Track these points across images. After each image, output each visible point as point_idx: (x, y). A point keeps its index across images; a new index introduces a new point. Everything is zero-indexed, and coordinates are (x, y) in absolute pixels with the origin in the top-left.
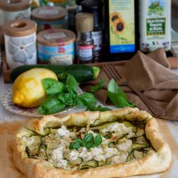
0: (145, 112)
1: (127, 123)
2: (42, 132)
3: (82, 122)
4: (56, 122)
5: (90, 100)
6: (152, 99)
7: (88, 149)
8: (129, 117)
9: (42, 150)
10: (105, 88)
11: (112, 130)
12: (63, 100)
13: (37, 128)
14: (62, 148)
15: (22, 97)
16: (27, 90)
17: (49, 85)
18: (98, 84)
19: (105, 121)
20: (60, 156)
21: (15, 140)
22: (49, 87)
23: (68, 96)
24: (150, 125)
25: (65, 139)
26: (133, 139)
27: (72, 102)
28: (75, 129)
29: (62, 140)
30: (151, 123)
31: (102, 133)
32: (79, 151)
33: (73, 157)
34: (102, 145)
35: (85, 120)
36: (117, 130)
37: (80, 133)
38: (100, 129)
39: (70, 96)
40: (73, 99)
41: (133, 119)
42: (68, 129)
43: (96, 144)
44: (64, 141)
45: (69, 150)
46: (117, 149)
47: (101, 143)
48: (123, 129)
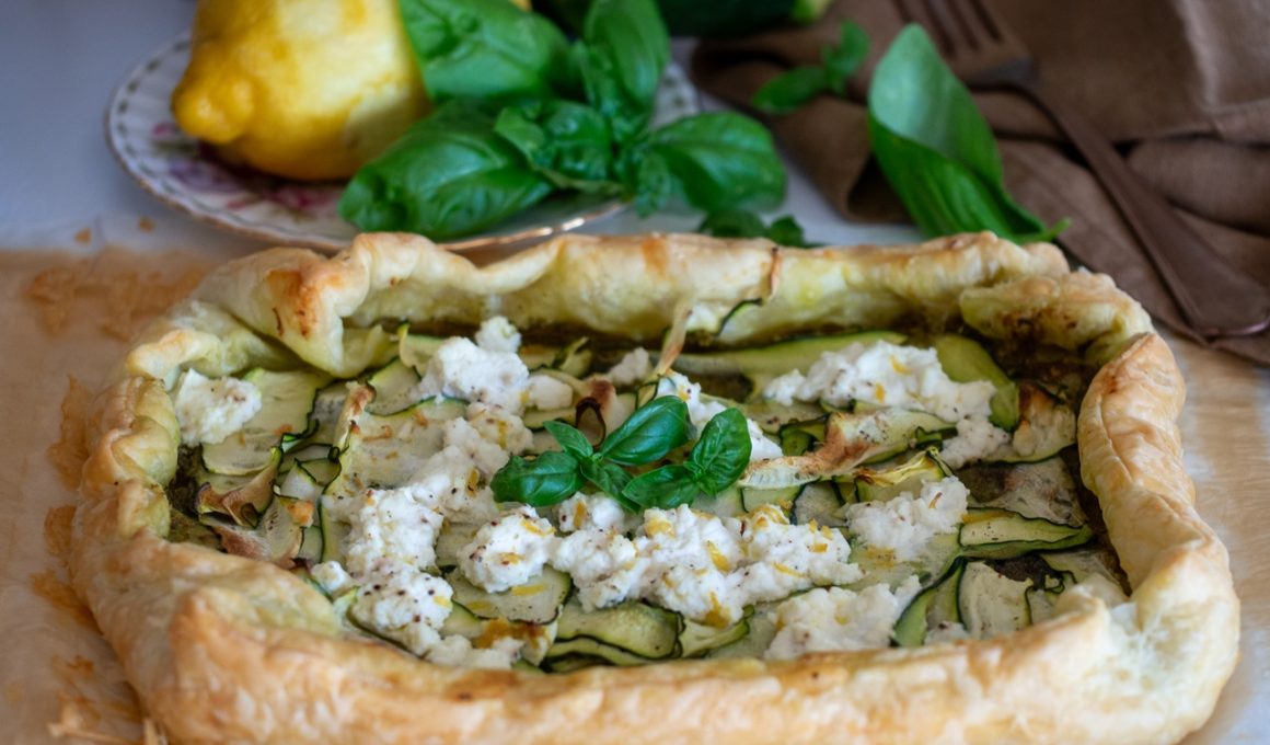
1: (960, 349)
2: (327, 347)
3: (639, 304)
4: (449, 292)
5: (737, 165)
6: (1190, 209)
7: (633, 509)
8: (980, 306)
9: (300, 485)
10: (857, 95)
11: (844, 389)
12: (528, 147)
13: (287, 312)
14: (438, 484)
15: (241, 96)
16: (281, 51)
17: (446, 27)
18: (815, 59)
19: (802, 316)
20: (416, 543)
21: (111, 393)
22: (447, 46)
23: (573, 126)
24: (1120, 386)
25: (482, 419)
26: (981, 474)
27: (603, 172)
28: (579, 351)
29: (461, 421)
30: (1132, 370)
31: (764, 401)
32: (564, 518)
33: (505, 563)
34: (741, 491)
35: (658, 296)
36: (880, 393)
37: (602, 389)
38: (762, 371)
39: (586, 124)
40: (615, 149)
41: (1009, 328)
42: (532, 347)
43: (701, 479)
44: (475, 434)
45: (495, 507)
46: (850, 539)
47: (742, 478)
48: (923, 394)
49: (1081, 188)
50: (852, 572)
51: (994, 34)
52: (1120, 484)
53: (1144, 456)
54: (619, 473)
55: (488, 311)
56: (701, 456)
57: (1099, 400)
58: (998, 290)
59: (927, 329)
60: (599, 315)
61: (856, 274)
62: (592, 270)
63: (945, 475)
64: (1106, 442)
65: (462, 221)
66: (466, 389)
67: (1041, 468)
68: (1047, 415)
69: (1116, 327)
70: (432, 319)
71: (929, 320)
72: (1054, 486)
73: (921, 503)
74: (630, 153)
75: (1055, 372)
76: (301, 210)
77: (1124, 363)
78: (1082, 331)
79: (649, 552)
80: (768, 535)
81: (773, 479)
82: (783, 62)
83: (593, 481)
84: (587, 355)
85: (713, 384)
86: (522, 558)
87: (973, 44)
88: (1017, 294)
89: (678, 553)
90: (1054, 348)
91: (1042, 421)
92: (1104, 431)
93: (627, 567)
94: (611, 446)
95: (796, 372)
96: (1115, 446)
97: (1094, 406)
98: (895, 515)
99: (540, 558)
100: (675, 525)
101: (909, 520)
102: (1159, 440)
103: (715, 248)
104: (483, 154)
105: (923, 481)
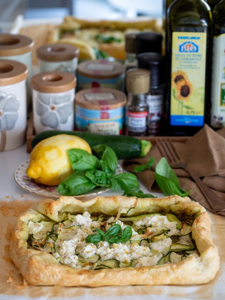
0: (198, 203)
1: (171, 216)
2: (55, 217)
3: (112, 209)
4: (78, 207)
5: (130, 182)
6: (214, 189)
7: (111, 244)
8: (175, 208)
9: (51, 240)
10: (153, 169)
11: (150, 223)
12: (91, 178)
13: (48, 210)
14: (76, 240)
15: (39, 170)
16: (46, 162)
17: (76, 157)
18: (145, 163)
19: (142, 211)
20: (72, 250)
21: (16, 224)
22: (77, 161)
23: (100, 175)
24: (199, 221)
25: (84, 229)
26: (175, 238)
27: (105, 183)
28: (101, 217)
29: (80, 229)
30: (202, 218)
31: (135, 226)
32: (98, 245)
33: (88, 253)
34: (131, 241)
35: (116, 207)
36: (156, 224)
37: (106, 223)
38: (134, 221)
39: (102, 174)
40: (108, 179)
41: (180, 212)
42: (93, 217)
43: (123, 239)
44: (82, 231)
45: (86, 244)
46: (150, 249)
47: (131, 238)
48: (164, 224)
49: (193, 186)
50: (151, 254)
51: (179, 159)
52: (199, 237)
53: (203, 233)
54: (108, 238)
55: (84, 210)
56: (123, 234)
57: (196, 223)
58: (178, 205)
59: (165, 213)
60: (105, 211)
61: (152, 203)
62: (104, 202)
63: (168, 237)
64: (196, 230)
65: (80, 192)
66: (81, 224)
67: (185, 236)
68: (187, 227)
69: (199, 211)
70: (74, 212)
71: (165, 211)
72: (188, 239)
73: (163, 242)
74: (110, 180)
75: (188, 220)
76: (50, 191)
77: (200, 217)
78: (193, 212)
79: (114, 251)
80: (135, 248)
81: (136, 239)
82: (139, 164)
83: (104, 239)
84: (103, 218)
85: (125, 223)
86: (91, 252)
87: (175, 161)
88: (181, 206)
89: (119, 251)
90: (188, 215)
91: (186, 228)
92: (196, 229)
93: (110, 253)
94: (107, 233)
95: (141, 220)
96: (198, 231)
97: (194, 224)
98: (158, 244)
99: (94, 252)
100: (118, 246)
101: (161, 245)
102: (206, 230)
103: (126, 198)
104: (83, 180)
105: (164, 239)
